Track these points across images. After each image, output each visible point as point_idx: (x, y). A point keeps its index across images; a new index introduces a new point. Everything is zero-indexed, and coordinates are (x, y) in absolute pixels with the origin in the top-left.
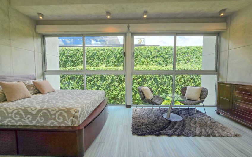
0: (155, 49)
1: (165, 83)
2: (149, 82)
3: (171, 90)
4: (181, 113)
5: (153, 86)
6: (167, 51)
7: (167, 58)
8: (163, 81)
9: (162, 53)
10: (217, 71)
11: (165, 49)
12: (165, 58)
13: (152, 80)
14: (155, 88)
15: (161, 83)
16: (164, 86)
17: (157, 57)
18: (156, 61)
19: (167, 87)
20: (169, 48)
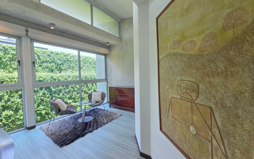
0: (44, 53)
1: (60, 91)
2: (39, 93)
3: (67, 97)
4: (90, 114)
5: (45, 97)
6: (59, 56)
7: (60, 65)
8: (58, 89)
9: (53, 58)
10: (106, 79)
11: (57, 54)
12: (58, 64)
13: (44, 89)
14: (48, 98)
15: (55, 92)
16: (59, 94)
17: (47, 63)
18: (47, 67)
19: (63, 94)
20: (62, 54)
